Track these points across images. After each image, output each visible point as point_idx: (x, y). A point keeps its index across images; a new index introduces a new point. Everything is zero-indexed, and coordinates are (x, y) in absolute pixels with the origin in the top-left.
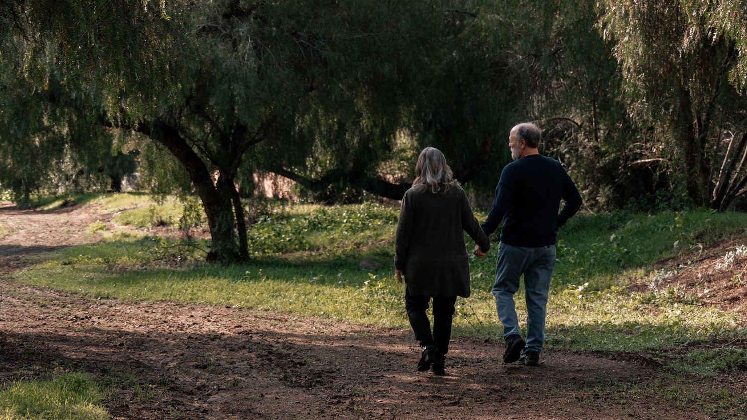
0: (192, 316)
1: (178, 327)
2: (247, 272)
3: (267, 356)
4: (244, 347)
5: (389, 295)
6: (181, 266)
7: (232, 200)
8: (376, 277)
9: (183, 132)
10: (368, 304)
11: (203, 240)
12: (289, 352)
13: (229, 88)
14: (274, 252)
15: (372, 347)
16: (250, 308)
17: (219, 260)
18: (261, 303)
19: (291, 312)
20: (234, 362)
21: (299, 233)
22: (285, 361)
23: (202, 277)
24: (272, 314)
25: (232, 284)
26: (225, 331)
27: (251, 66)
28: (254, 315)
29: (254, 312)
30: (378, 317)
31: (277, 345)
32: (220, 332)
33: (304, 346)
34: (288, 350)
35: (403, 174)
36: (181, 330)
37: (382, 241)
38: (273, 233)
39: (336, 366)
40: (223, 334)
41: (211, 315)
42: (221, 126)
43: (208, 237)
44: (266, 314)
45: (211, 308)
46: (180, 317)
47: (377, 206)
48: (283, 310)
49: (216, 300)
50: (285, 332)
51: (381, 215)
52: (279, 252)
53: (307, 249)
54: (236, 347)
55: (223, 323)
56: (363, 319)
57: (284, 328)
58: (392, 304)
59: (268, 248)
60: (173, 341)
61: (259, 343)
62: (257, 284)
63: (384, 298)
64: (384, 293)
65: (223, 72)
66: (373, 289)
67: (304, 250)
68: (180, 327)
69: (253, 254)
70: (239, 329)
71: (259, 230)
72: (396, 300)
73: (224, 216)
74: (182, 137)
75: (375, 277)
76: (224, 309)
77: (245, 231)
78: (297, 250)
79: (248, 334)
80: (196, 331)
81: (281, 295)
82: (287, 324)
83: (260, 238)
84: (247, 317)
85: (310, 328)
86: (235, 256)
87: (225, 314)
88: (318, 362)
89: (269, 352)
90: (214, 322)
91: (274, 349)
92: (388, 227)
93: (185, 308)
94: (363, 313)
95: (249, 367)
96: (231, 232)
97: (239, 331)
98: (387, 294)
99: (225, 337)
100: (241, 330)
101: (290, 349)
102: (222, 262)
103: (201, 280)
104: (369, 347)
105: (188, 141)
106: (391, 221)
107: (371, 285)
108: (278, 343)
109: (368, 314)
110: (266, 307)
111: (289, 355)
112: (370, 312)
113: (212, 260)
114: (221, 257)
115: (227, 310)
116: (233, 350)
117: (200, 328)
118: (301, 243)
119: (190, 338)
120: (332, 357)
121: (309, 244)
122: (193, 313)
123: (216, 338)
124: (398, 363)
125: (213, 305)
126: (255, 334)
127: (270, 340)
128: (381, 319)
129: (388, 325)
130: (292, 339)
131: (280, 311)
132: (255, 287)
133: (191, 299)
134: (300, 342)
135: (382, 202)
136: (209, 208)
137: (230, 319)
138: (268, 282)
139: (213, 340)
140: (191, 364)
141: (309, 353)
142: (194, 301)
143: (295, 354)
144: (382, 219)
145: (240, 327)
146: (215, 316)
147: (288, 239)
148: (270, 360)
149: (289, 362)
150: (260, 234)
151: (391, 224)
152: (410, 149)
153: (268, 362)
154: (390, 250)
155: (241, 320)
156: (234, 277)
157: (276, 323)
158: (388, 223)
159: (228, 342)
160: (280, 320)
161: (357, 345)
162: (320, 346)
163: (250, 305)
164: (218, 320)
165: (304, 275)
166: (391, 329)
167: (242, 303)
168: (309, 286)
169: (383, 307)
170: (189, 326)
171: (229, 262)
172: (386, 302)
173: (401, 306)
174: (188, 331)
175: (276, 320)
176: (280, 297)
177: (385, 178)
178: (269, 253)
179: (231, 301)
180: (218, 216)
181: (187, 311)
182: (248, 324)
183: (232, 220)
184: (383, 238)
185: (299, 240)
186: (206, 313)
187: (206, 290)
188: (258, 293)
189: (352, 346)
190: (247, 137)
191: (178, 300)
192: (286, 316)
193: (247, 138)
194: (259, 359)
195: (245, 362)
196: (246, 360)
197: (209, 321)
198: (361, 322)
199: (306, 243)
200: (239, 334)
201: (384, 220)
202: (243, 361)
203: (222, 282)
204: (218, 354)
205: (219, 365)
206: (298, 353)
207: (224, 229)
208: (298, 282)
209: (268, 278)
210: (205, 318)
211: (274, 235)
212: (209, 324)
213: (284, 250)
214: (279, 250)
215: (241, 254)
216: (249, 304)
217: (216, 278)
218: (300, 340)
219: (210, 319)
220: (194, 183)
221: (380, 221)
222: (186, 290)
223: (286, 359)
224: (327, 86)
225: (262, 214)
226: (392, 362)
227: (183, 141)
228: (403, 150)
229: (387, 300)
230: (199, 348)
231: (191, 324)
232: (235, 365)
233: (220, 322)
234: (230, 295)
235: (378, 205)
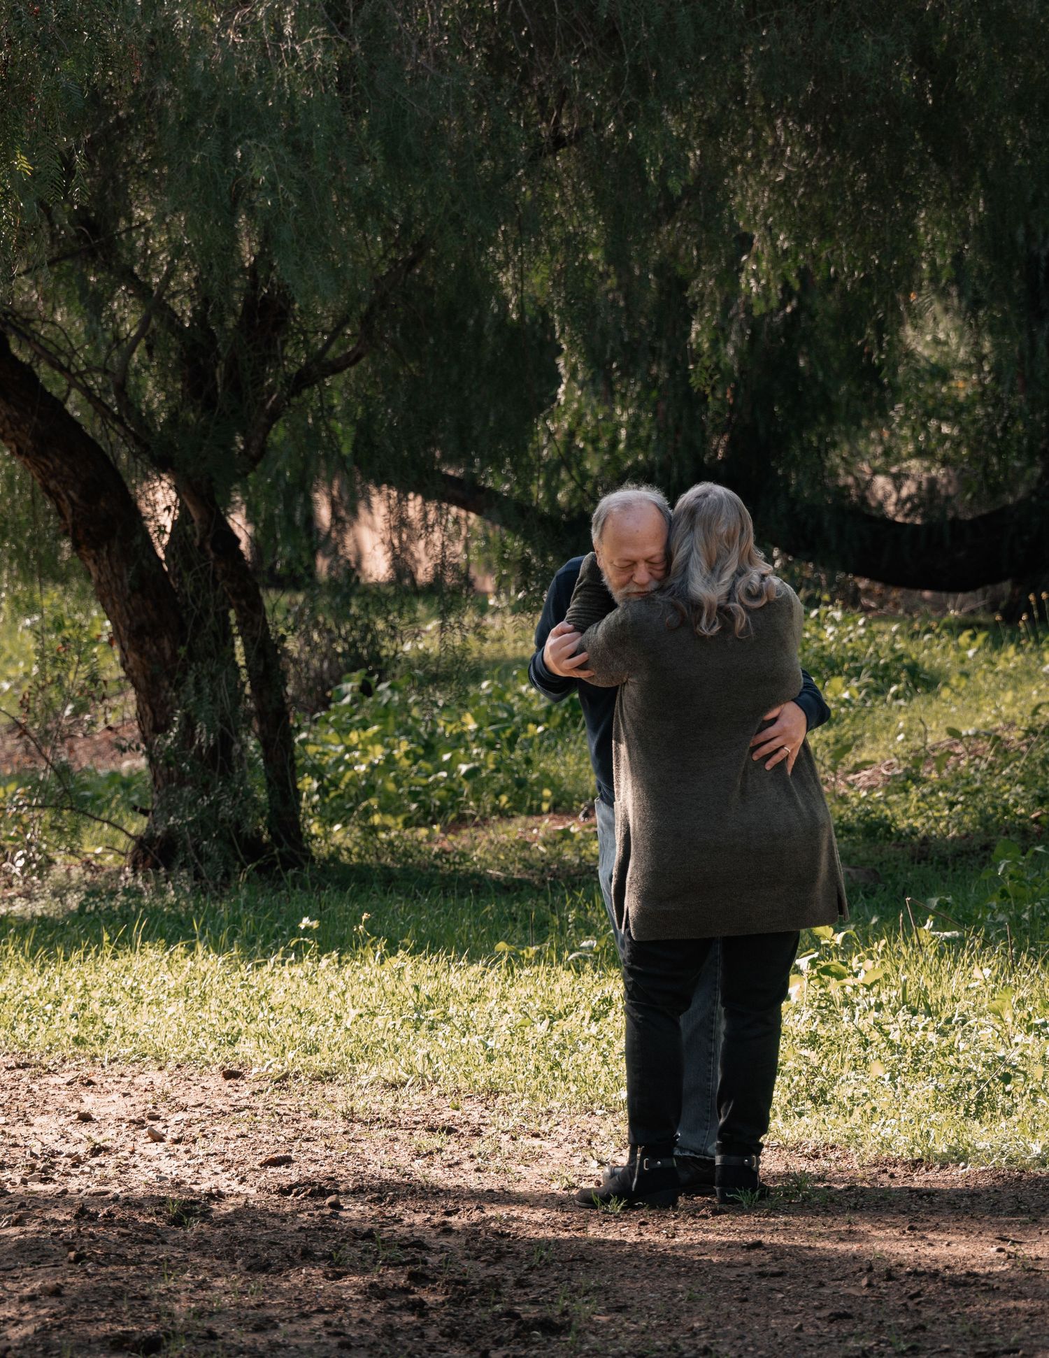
0: (85, 1118)
1: (33, 1167)
2: (305, 922)
3: (407, 1291)
4: (307, 1256)
5: (901, 1016)
6: (28, 895)
7: (232, 613)
8: (846, 939)
9: (28, 338)
10: (814, 1056)
11: (114, 775)
12: (495, 1271)
13: (227, 158)
14: (407, 824)
15: (842, 1247)
16: (326, 1077)
17: (184, 865)
18: (368, 1052)
19: (494, 1092)
20: (269, 1320)
21: (512, 742)
22: (482, 1314)
23: (123, 942)
24: (413, 1100)
25: (245, 969)
26: (224, 1182)
27: (310, 60)
28: (340, 1107)
29: (340, 1093)
30: (857, 1111)
31: (443, 1241)
32: (205, 1186)
33: (558, 1242)
34: (489, 1264)
35: (938, 472)
36: (44, 1181)
37: (857, 769)
38: (405, 746)
39: (694, 1333)
40: (218, 1196)
41: (162, 1111)
42: (184, 308)
43: (135, 763)
44: (389, 1101)
45: (160, 1079)
46: (38, 1120)
47: (834, 622)
48: (463, 1084)
49: (180, 1045)
50: (473, 1181)
51: (854, 659)
52: (428, 825)
53: (545, 807)
54: (275, 1252)
55: (215, 1146)
56: (795, 1122)
57: (467, 1165)
58: (917, 1054)
59: (384, 810)
60: (13, 1231)
61: (369, 1235)
62: (347, 972)
63: (878, 1025)
64: (879, 1007)
65: (197, 94)
66: (834, 987)
67: (536, 812)
68: (40, 1165)
69: (327, 835)
70: (282, 1169)
71: (343, 731)
72: (932, 1037)
73: (205, 683)
74: (24, 356)
75: (839, 938)
76: (215, 1081)
77: (288, 744)
78: (505, 815)
79: (323, 1193)
80: (105, 1181)
81: (448, 1020)
82: (477, 1146)
83: (349, 766)
84: (314, 1115)
85: (576, 1161)
86: (253, 848)
87: (219, 1104)
88: (620, 1318)
89: (413, 1277)
90: (177, 1141)
91: (433, 1260)
92: (881, 712)
93: (54, 1080)
94: (796, 1097)
95: (334, 1342)
96: (237, 746)
97: (285, 1182)
98: (895, 1012)
99: (227, 1207)
100: (290, 1175)
101: (500, 1256)
102: (197, 876)
103: (115, 958)
104: (829, 1245)
105: (43, 371)
106: (898, 682)
107: (826, 971)
108: (446, 1230)
109: (814, 1099)
110: (390, 1070)
111: (495, 1285)
112: (823, 1092)
113: (156, 866)
114: (191, 853)
115: (226, 1085)
116: (265, 1268)
117: (123, 1168)
118: (521, 783)
119: (83, 1214)
120: (674, 1292)
121: (552, 785)
122: (90, 1102)
123: (189, 1213)
124: (952, 1320)
125: (171, 1065)
126: (347, 1192)
127: (415, 1218)
128: (870, 1121)
129: (901, 1148)
130: (502, 1211)
131: (450, 1087)
132: (341, 986)
133: (78, 1041)
134: (540, 1225)
135: (852, 601)
136: (140, 650)
137: (244, 1129)
138: (394, 962)
139: (177, 1221)
140: (93, 1331)
141: (582, 1279)
142: (90, 1050)
143: (520, 1284)
144: (857, 673)
145: (286, 1161)
146: (181, 1115)
147: (464, 768)
148: (419, 1307)
149: (497, 1317)
150: (349, 749)
151: (896, 696)
152: (965, 366)
153: (409, 1318)
154: (897, 811)
155: (289, 1132)
156: (253, 942)
157: (436, 1141)
158: (880, 692)
159: (240, 1229)
160: (450, 1131)
161: (778, 1239)
162: (622, 1243)
163: (324, 1066)
164: (195, 1130)
165: (540, 930)
166: (916, 1164)
167: (290, 1055)
168: (567, 977)
169: (877, 1070)
170: (77, 1161)
171: (227, 875)
172: (891, 1044)
173: (951, 1060)
174: (73, 1185)
175: (431, 1129)
176: (448, 1029)
177: (863, 499)
178: (386, 829)
179: (246, 1048)
180: (178, 685)
181: (62, 1096)
182: (318, 1149)
183: (237, 697)
184: (865, 756)
185: (510, 772)
186: (138, 1105)
187: (139, 1000)
188: (353, 1013)
189: (758, 1245)
190: (289, 352)
191: (24, 1046)
192: (473, 1111)
193: (295, 357)
194: (376, 1307)
195: (317, 1321)
196: (321, 1311)
197: (158, 1138)
198: (787, 1132)
199: (541, 783)
200: (284, 1192)
201: (865, 678)
202: (305, 1316)
203: (203, 966)
204: (202, 1285)
205: (211, 1335)
206: (533, 1278)
207: (204, 737)
208: (516, 960)
209: (392, 949)
210: (140, 1123)
211: (407, 754)
212: (154, 1149)
213: (452, 816)
214: (427, 816)
215: (276, 840)
216: (319, 1062)
217: (180, 949)
218: (538, 1215)
219: (158, 1127)
220: (76, 547)
221: (846, 685)
222: (58, 1003)
223: (485, 1304)
224: (621, 131)
225: (356, 663)
226: (929, 1313)
227: (27, 373)
228: (941, 373)
229: (895, 1037)
230: (123, 1260)
231: (82, 1150)
232: (277, 1336)
233: (202, 1142)
234: (240, 1024)
235: (838, 615)
